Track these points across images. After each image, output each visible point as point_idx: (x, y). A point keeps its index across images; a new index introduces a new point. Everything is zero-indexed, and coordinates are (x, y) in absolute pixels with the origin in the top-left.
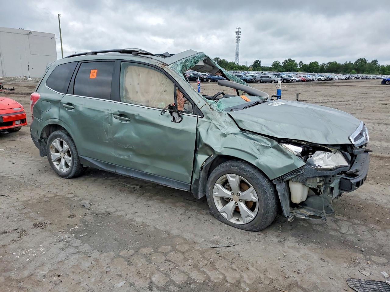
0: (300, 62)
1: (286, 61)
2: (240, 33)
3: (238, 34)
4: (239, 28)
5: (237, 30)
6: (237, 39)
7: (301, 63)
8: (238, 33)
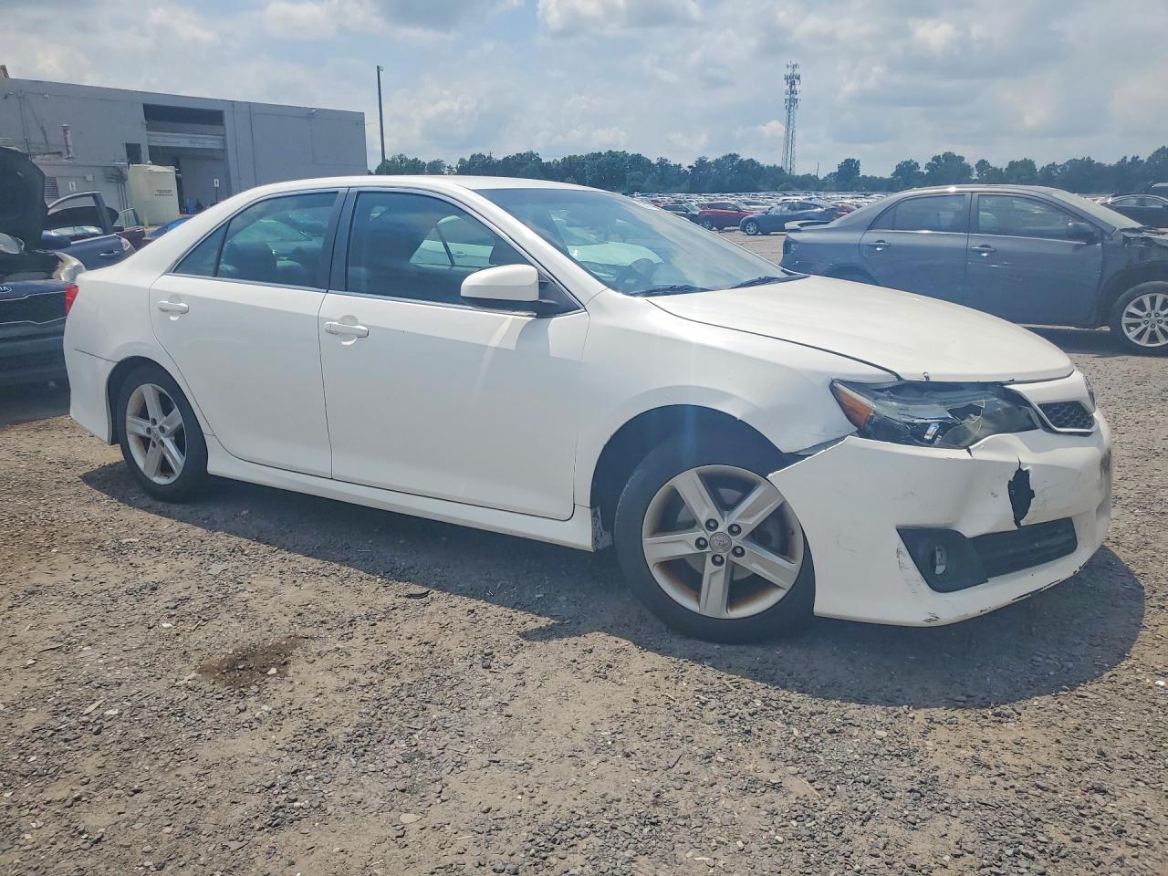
0: (979, 162)
1: (936, 158)
2: (798, 78)
3: (793, 84)
4: (795, 66)
5: (789, 72)
6: (788, 97)
7: (982, 165)
8: (792, 80)
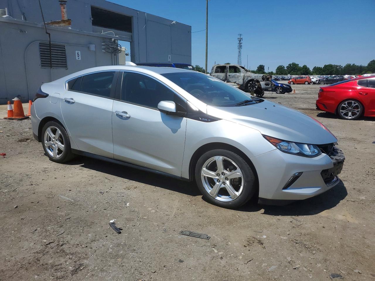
1: (290, 65)
2: (242, 39)
3: (240, 41)
4: (241, 35)
6: (238, 45)
7: (305, 67)
